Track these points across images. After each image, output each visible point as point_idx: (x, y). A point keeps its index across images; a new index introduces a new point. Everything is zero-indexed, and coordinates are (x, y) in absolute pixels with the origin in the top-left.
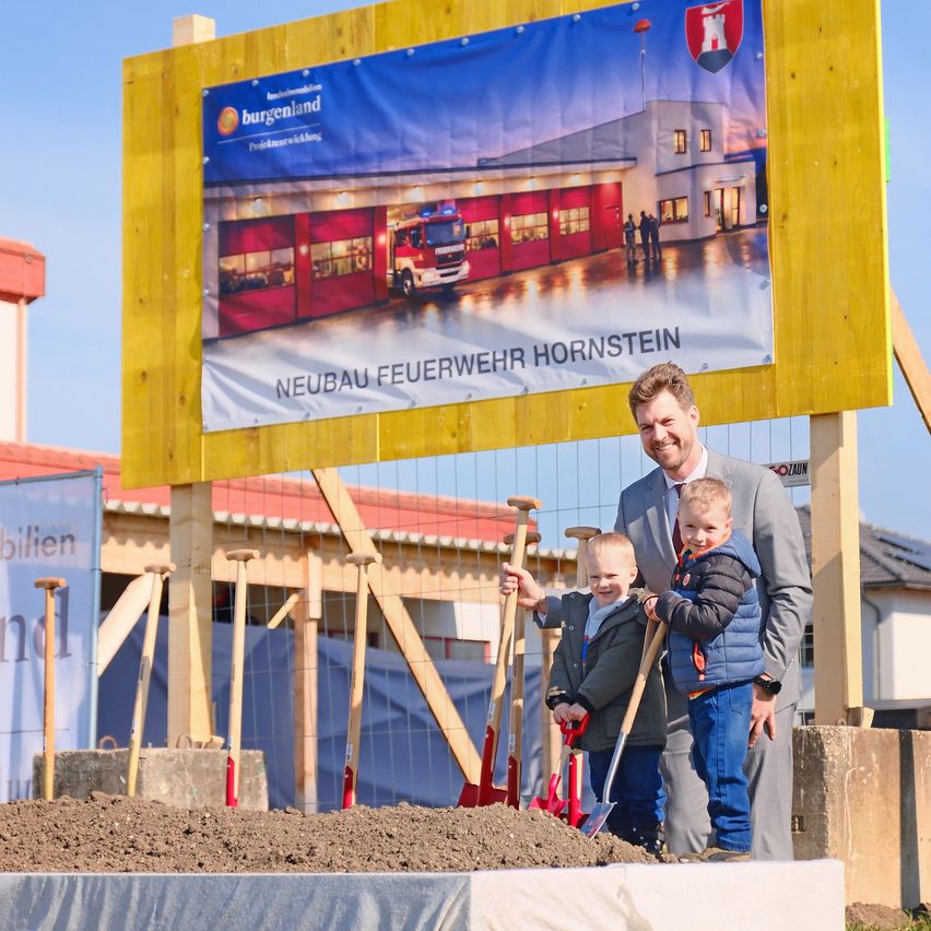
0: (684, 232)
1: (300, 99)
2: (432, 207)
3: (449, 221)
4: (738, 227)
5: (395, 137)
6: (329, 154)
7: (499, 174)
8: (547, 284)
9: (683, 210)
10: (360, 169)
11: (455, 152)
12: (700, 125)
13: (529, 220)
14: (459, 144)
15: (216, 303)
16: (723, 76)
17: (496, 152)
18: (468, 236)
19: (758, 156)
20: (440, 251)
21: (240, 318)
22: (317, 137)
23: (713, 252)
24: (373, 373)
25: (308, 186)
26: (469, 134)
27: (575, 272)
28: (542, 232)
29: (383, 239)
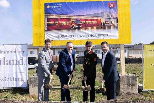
0: (108, 25)
1: (58, 6)
2: (77, 19)
3: (79, 21)
4: (115, 25)
5: (72, 11)
6: (63, 12)
7: (85, 17)
8: (92, 28)
9: (108, 23)
10: (67, 14)
11: (79, 14)
12: (110, 14)
13: (89, 22)
14: (80, 13)
15: (47, 27)
16: (113, 10)
17: (85, 14)
18: (81, 22)
19: (117, 18)
20: (78, 24)
21: (50, 28)
22: (61, 10)
23: (112, 27)
24: (69, 36)
25: (60, 15)
26: (81, 12)
27: (95, 28)
28: (91, 23)
29: (70, 22)
